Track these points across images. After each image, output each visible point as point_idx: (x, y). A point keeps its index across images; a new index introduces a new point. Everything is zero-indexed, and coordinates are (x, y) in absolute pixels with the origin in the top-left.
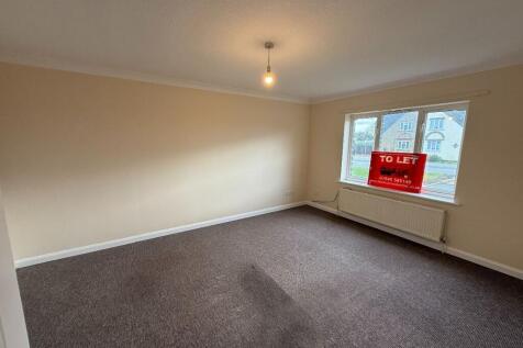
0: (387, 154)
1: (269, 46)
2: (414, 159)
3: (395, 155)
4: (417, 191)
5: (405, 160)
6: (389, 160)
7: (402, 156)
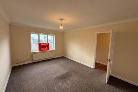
0: (42, 43)
1: (61, 20)
2: (47, 44)
3: (44, 43)
4: (49, 50)
5: (46, 44)
6: (43, 44)
7: (45, 43)
